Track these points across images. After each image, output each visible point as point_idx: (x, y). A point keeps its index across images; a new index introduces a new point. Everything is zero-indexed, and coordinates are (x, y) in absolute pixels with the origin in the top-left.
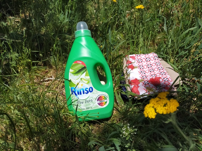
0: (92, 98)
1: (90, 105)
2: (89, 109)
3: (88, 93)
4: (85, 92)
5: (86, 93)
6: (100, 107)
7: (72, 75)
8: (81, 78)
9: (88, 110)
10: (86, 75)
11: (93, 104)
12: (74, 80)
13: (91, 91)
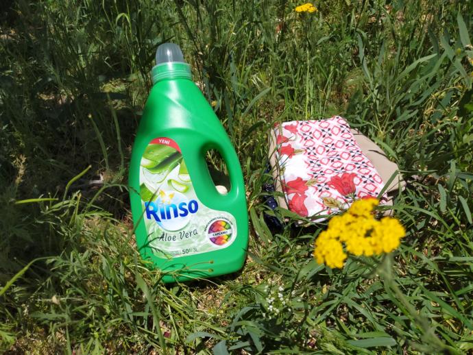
0: (197, 225)
1: (192, 242)
2: (190, 254)
3: (186, 214)
4: (180, 212)
5: (181, 215)
6: (215, 247)
7: (148, 173)
8: (168, 178)
9: (186, 254)
10: (181, 172)
11: (200, 240)
12: (152, 185)
13: (193, 209)
